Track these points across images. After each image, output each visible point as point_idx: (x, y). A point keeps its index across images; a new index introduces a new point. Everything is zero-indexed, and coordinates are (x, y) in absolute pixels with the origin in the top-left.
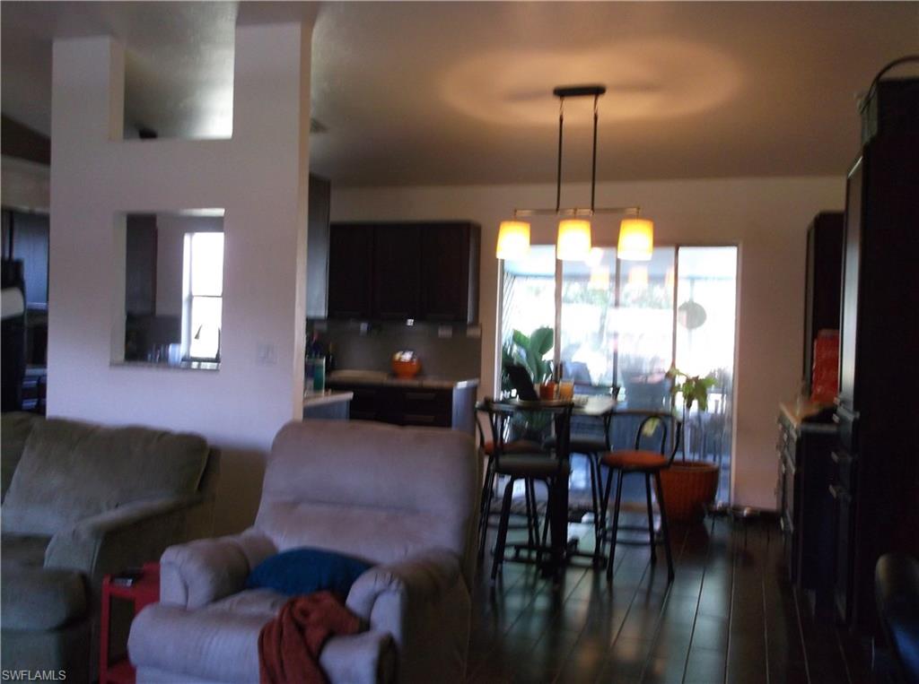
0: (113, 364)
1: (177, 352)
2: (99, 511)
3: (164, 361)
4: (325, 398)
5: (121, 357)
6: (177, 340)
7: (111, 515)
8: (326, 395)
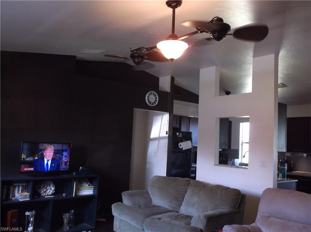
0: (215, 165)
1: (237, 161)
2: (207, 211)
3: (233, 164)
4: (286, 181)
5: (218, 162)
6: (238, 158)
7: (210, 212)
8: (287, 180)
